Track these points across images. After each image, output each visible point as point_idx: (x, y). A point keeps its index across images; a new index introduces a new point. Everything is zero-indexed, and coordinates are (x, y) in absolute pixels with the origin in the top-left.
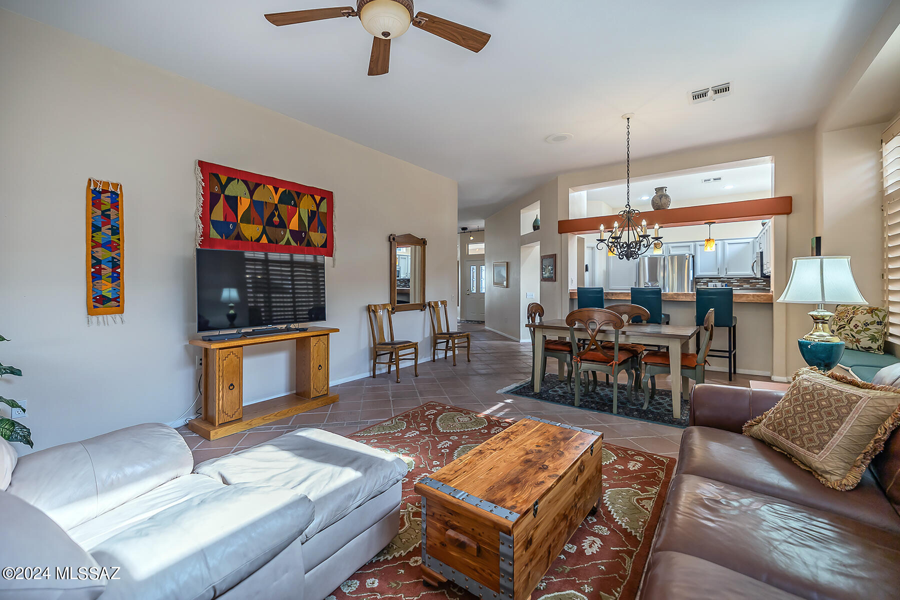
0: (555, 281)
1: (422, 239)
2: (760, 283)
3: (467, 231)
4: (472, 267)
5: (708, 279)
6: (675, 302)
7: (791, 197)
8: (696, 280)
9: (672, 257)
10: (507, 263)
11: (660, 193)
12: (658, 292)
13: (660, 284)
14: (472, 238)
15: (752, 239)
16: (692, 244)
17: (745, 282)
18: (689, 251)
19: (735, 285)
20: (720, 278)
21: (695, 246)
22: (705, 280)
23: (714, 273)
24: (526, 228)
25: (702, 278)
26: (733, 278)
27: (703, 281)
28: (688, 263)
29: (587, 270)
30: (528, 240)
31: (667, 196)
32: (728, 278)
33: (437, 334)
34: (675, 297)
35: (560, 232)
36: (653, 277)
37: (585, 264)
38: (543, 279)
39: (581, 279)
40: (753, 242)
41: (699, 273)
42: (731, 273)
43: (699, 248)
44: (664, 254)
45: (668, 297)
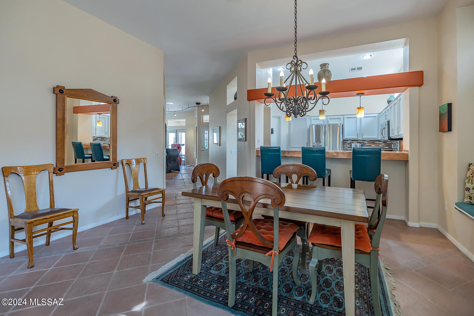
0: (246, 141)
1: (112, 97)
2: (381, 144)
3: (200, 105)
4: (205, 131)
5: (351, 141)
6: (335, 159)
7: (422, 72)
8: (344, 141)
9: (329, 125)
10: (220, 127)
11: (324, 69)
12: (323, 151)
13: (322, 145)
14: (203, 110)
15: (377, 115)
16: (342, 116)
17: (373, 143)
18: (340, 121)
19: (367, 145)
20: (358, 140)
21: (344, 118)
22: (349, 142)
23: (355, 137)
24: (230, 100)
25: (347, 140)
26: (365, 141)
27: (347, 142)
28: (339, 130)
29: (272, 133)
30: (230, 108)
31: (329, 71)
32: (363, 140)
33: (132, 191)
34: (335, 155)
35: (249, 100)
36: (318, 139)
37: (271, 128)
38: (239, 140)
39: (267, 139)
40: (378, 116)
41: (346, 137)
42: (365, 137)
43: (346, 119)
44: (325, 123)
45: (330, 155)
